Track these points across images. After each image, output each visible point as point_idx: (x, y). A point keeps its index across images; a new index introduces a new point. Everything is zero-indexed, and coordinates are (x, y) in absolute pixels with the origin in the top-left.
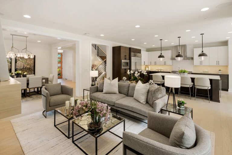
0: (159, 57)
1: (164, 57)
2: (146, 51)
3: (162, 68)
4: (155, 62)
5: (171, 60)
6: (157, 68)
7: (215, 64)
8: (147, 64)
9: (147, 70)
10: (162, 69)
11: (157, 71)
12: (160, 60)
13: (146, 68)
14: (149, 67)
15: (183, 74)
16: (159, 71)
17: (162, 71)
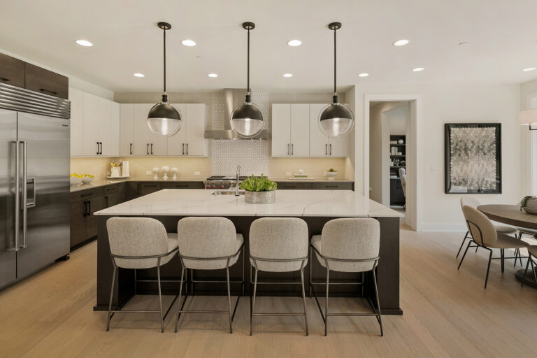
0: (153, 115)
1: (178, 118)
2: (115, 101)
3: (175, 169)
4: (150, 146)
5: (206, 137)
6: (156, 169)
7: (323, 153)
8: (116, 154)
9: (113, 176)
10: (174, 173)
11: (156, 178)
12: (157, 129)
13: (109, 169)
14: (126, 164)
15: (258, 196)
16: (165, 178)
17: (175, 179)
